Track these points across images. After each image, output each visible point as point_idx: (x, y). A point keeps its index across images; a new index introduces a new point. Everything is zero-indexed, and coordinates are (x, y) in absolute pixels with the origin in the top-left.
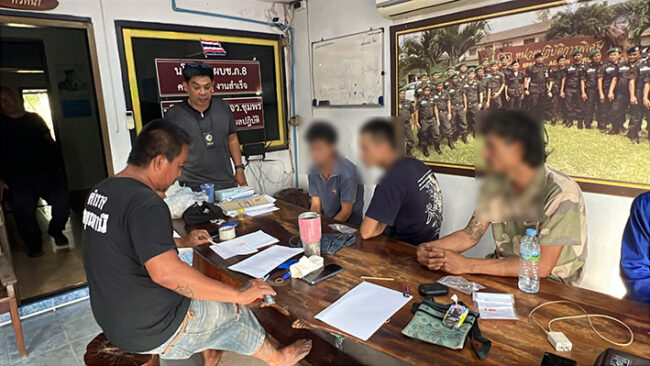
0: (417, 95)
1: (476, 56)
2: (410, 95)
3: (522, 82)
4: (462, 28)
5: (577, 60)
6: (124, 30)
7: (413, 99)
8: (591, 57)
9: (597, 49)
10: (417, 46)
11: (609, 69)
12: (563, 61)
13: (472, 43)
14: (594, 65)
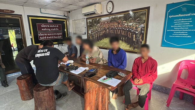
0: (91, 32)
1: (100, 25)
2: (90, 32)
3: (107, 30)
4: (98, 19)
6: (29, 17)
7: (90, 33)
8: (116, 26)
10: (91, 22)
12: (113, 26)
13: (99, 22)
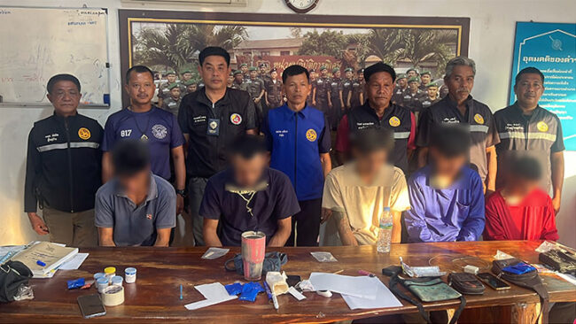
0: (162, 95)
3: (280, 89)
5: (323, 75)
7: (156, 100)
8: (334, 73)
9: (337, 67)
11: (346, 84)
12: (313, 74)
13: (229, 46)
14: (336, 79)
